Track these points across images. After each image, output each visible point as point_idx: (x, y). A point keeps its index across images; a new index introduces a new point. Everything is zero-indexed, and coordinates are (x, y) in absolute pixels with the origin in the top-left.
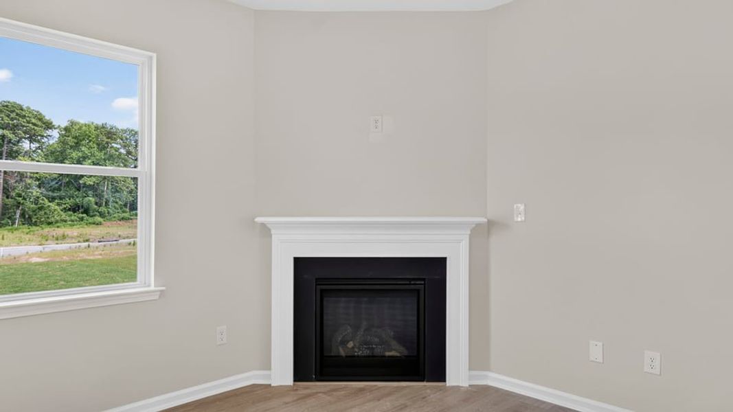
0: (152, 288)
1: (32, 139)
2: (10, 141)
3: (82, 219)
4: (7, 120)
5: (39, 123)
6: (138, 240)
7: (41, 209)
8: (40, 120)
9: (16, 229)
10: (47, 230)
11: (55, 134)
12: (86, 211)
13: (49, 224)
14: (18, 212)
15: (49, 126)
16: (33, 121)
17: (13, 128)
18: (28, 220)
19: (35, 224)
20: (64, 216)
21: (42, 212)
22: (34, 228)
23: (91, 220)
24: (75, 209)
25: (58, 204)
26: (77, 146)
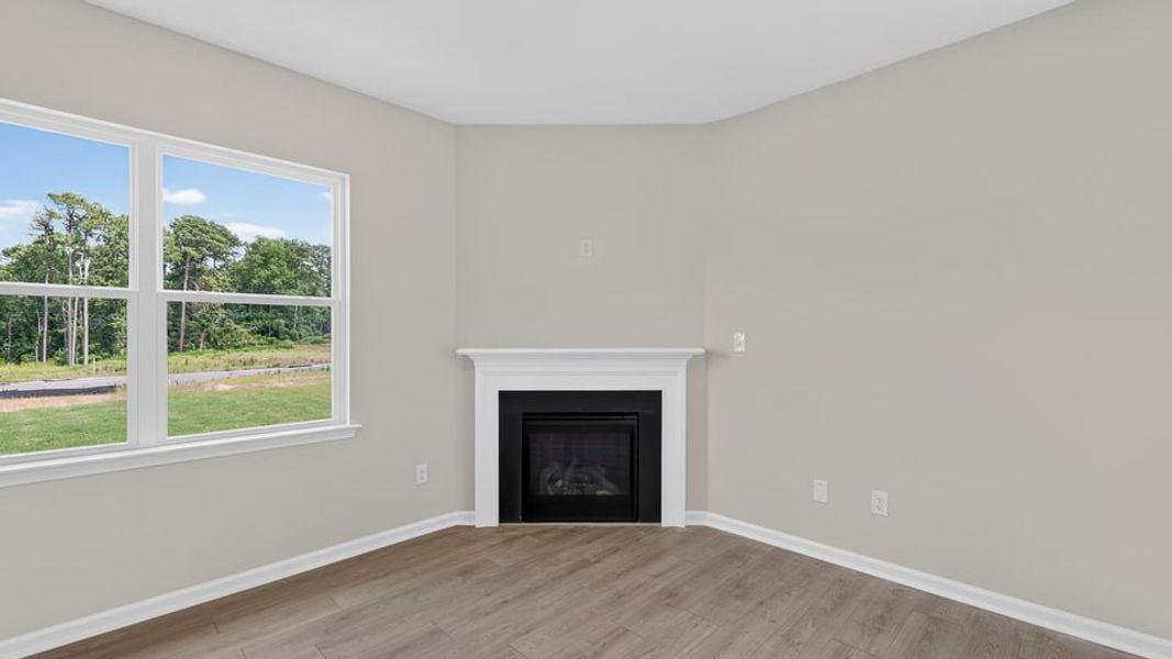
0: (348, 425)
1: (216, 256)
2: (192, 259)
3: (271, 342)
4: (189, 236)
5: (224, 240)
6: (332, 366)
7: (226, 331)
8: (225, 236)
9: (200, 354)
10: (234, 355)
11: (242, 251)
12: (276, 334)
13: (236, 347)
14: (203, 335)
15: (234, 242)
16: (218, 237)
17: (197, 245)
18: (213, 344)
19: (221, 348)
20: (252, 340)
21: (229, 335)
22: (220, 352)
23: (281, 343)
24: (263, 332)
25: (246, 326)
26: (265, 264)
